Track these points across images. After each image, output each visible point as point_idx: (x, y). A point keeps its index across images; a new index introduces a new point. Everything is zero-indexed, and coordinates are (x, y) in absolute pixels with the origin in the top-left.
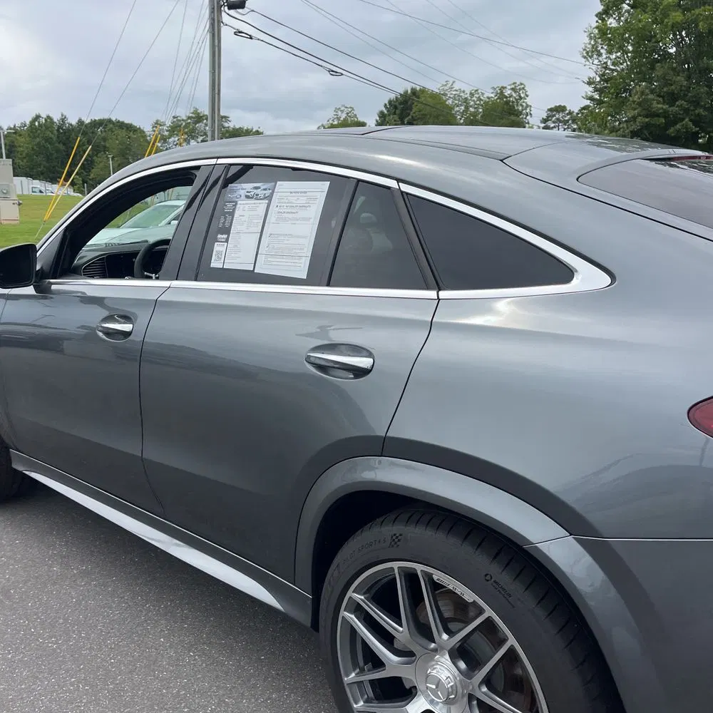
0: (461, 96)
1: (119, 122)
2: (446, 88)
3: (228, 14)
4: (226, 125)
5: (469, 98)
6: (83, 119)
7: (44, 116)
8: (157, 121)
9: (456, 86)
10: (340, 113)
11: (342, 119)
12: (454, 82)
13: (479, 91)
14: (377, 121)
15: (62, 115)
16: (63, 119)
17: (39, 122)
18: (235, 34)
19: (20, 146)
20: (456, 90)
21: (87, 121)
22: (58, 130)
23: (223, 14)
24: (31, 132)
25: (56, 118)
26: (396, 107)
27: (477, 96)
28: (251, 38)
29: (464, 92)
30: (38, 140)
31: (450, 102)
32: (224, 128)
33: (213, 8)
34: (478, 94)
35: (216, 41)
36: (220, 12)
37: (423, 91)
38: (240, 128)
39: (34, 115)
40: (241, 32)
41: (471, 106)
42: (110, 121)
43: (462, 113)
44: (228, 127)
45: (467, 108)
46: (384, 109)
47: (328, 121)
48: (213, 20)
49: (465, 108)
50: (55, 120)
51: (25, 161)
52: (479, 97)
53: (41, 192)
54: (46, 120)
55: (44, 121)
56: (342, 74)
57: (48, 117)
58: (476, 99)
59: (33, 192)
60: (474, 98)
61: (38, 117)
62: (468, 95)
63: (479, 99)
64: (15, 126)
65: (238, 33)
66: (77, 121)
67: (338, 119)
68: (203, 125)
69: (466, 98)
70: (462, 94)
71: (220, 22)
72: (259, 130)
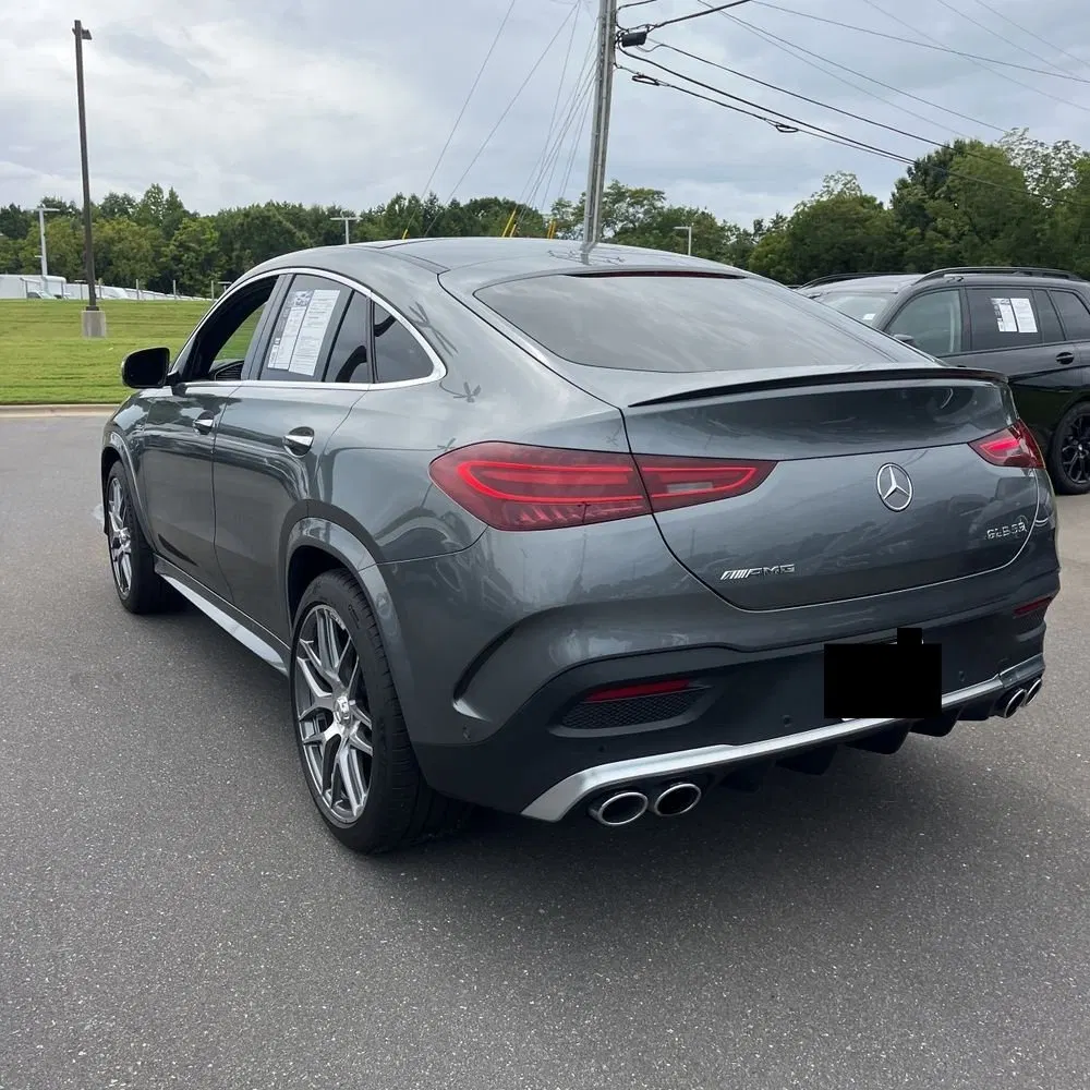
0: (1037, 152)
1: (507, 202)
2: (1011, 139)
3: (624, 52)
4: (659, 204)
5: (1052, 155)
6: (458, 200)
7: (407, 196)
8: (561, 200)
9: (1029, 136)
10: (832, 183)
11: (836, 192)
12: (1026, 130)
13: (1070, 144)
14: (893, 195)
15: (432, 195)
16: (432, 201)
17: (400, 206)
18: (634, 79)
20: (1030, 143)
21: (464, 202)
22: (424, 216)
23: (617, 52)
24: (389, 219)
25: (424, 199)
26: (926, 173)
27: (1066, 151)
28: (658, 84)
29: (1042, 144)
31: (1017, 162)
32: (655, 209)
33: (604, 45)
34: (1069, 147)
35: (605, 91)
36: (613, 49)
37: (975, 145)
38: (679, 209)
39: (394, 196)
40: (643, 77)
41: (1055, 169)
42: (496, 201)
43: (1038, 180)
44: (662, 208)
45: (1047, 171)
46: (906, 176)
47: (813, 196)
48: (602, 61)
49: (1044, 171)
50: (422, 202)
52: (1070, 153)
54: (410, 202)
55: (407, 204)
56: (797, 130)
57: (414, 197)
58: (1064, 157)
60: (1062, 155)
61: (399, 198)
62: (1050, 150)
63: (1070, 156)
65: (638, 77)
66: (449, 203)
67: (830, 193)
68: (625, 205)
69: (1047, 156)
70: (1039, 149)
71: (611, 63)
72: (706, 211)
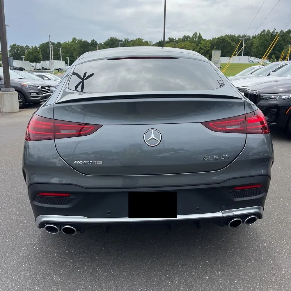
6: (283, 30)
15: (274, 29)
16: (274, 31)
19: (254, 44)
22: (271, 35)
24: (260, 37)
30: (262, 40)
39: (263, 30)
50: (271, 31)
51: (255, 49)
53: (253, 62)
55: (266, 32)
57: (268, 30)
59: (250, 62)
64: (255, 35)
66: (280, 31)
